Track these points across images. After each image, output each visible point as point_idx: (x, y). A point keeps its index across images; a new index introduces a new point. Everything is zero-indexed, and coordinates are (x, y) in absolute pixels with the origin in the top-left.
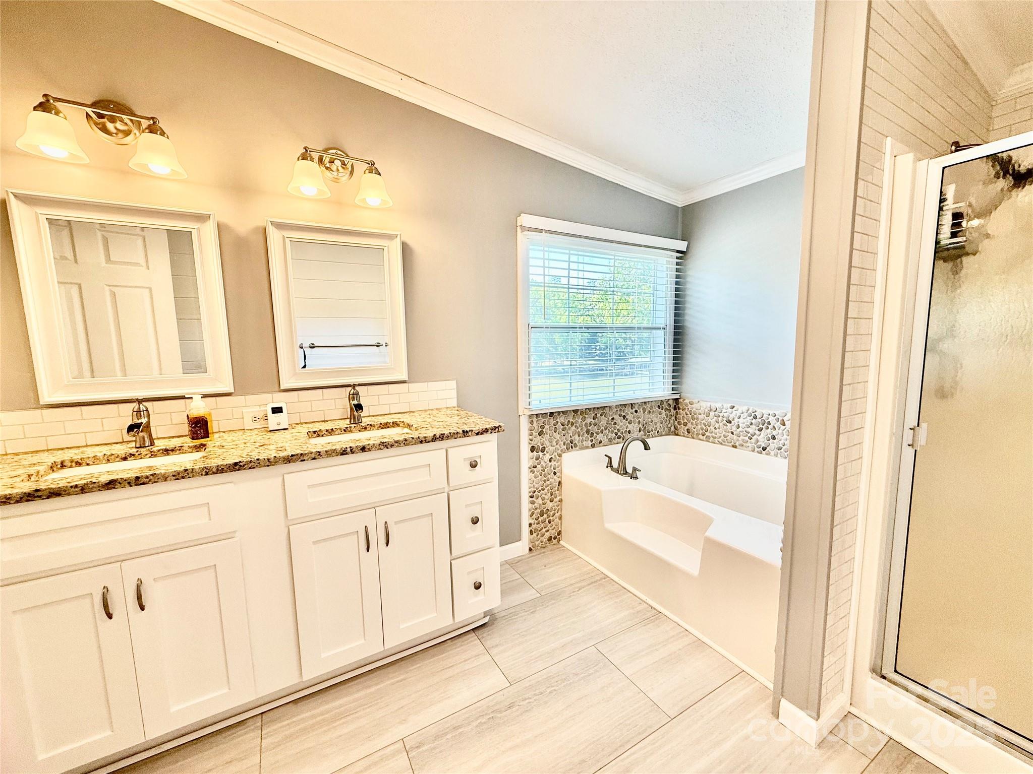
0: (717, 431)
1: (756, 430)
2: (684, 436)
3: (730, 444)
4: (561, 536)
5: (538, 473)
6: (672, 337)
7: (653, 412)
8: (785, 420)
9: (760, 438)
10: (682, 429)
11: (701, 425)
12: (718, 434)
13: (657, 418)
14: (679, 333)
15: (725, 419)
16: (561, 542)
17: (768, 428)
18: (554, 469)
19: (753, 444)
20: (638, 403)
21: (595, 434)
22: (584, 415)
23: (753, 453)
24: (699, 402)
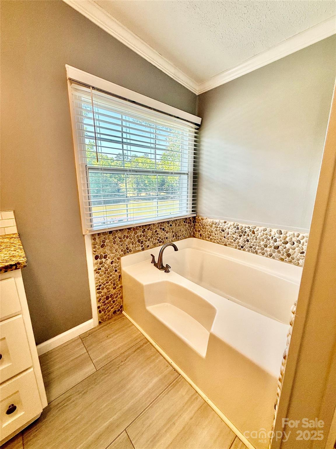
0: (216, 236)
1: (238, 236)
2: (198, 238)
3: (223, 244)
4: (123, 308)
5: (103, 273)
6: (192, 179)
7: (181, 225)
8: (255, 231)
9: (240, 241)
10: (198, 234)
11: (207, 232)
12: (217, 238)
13: (183, 229)
14: (196, 177)
15: (221, 229)
16: (123, 312)
17: (245, 235)
18: (115, 268)
19: (236, 244)
20: (172, 221)
21: (144, 242)
22: (136, 230)
23: (235, 249)
24: (206, 218)
